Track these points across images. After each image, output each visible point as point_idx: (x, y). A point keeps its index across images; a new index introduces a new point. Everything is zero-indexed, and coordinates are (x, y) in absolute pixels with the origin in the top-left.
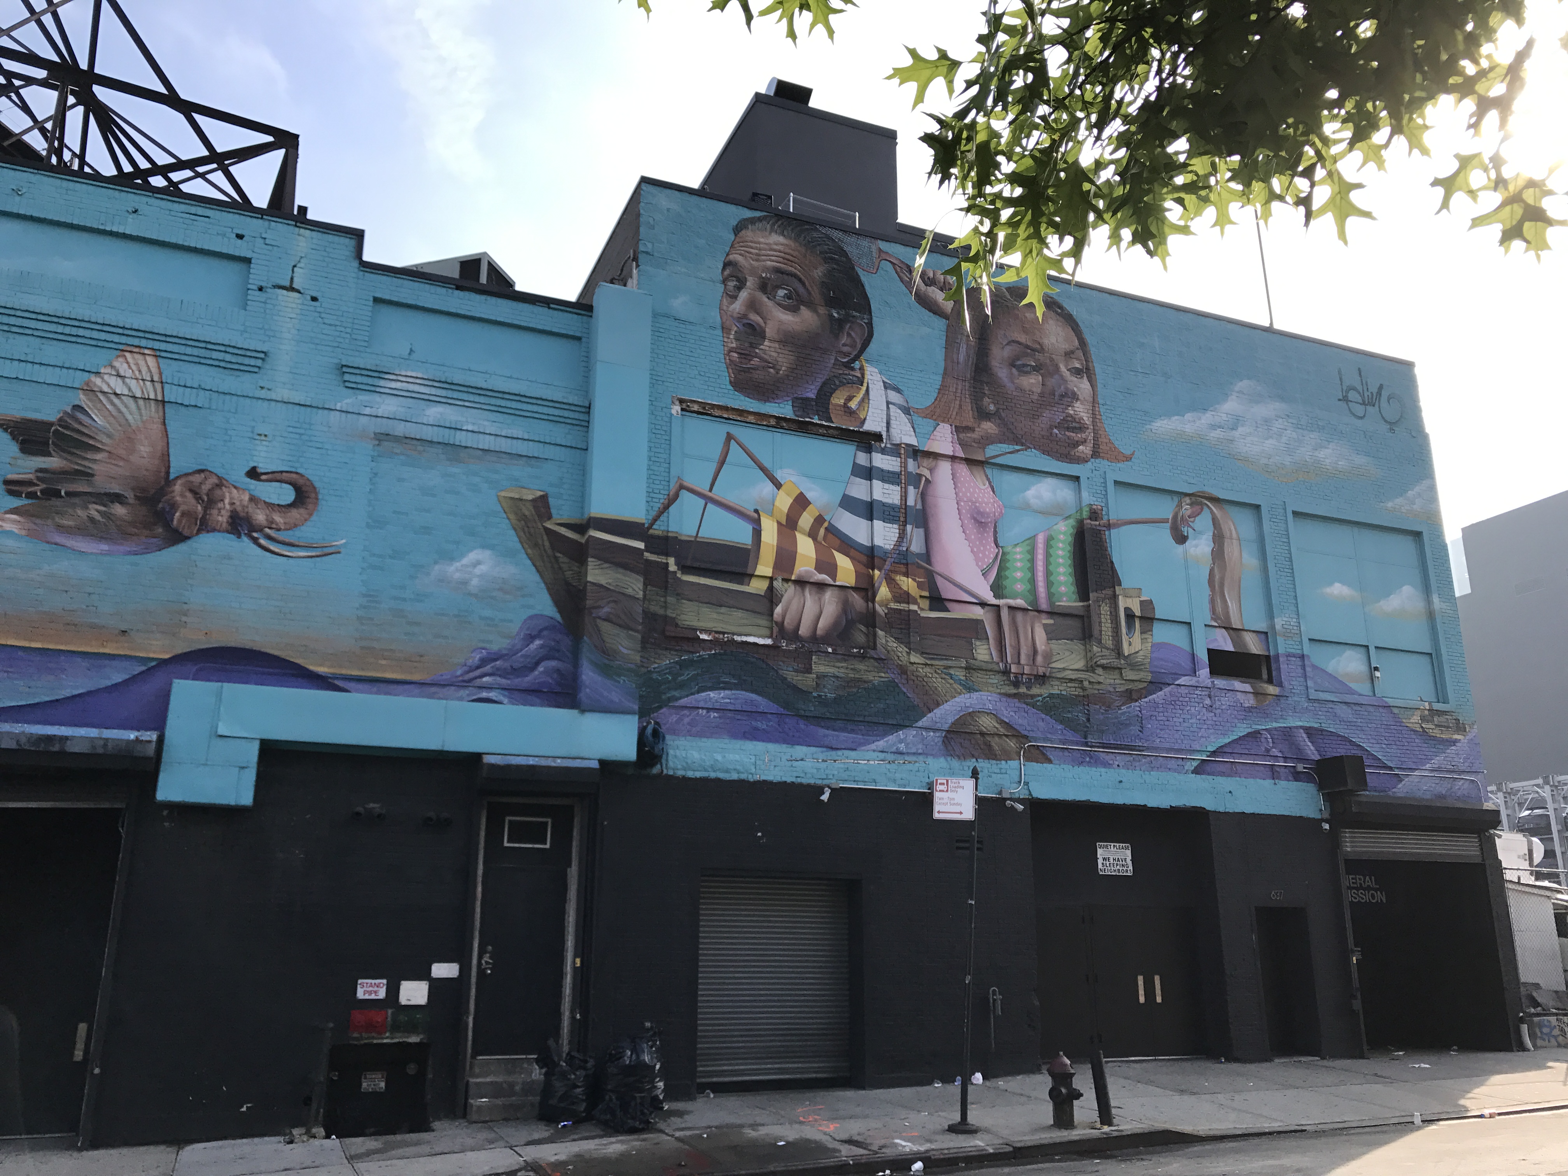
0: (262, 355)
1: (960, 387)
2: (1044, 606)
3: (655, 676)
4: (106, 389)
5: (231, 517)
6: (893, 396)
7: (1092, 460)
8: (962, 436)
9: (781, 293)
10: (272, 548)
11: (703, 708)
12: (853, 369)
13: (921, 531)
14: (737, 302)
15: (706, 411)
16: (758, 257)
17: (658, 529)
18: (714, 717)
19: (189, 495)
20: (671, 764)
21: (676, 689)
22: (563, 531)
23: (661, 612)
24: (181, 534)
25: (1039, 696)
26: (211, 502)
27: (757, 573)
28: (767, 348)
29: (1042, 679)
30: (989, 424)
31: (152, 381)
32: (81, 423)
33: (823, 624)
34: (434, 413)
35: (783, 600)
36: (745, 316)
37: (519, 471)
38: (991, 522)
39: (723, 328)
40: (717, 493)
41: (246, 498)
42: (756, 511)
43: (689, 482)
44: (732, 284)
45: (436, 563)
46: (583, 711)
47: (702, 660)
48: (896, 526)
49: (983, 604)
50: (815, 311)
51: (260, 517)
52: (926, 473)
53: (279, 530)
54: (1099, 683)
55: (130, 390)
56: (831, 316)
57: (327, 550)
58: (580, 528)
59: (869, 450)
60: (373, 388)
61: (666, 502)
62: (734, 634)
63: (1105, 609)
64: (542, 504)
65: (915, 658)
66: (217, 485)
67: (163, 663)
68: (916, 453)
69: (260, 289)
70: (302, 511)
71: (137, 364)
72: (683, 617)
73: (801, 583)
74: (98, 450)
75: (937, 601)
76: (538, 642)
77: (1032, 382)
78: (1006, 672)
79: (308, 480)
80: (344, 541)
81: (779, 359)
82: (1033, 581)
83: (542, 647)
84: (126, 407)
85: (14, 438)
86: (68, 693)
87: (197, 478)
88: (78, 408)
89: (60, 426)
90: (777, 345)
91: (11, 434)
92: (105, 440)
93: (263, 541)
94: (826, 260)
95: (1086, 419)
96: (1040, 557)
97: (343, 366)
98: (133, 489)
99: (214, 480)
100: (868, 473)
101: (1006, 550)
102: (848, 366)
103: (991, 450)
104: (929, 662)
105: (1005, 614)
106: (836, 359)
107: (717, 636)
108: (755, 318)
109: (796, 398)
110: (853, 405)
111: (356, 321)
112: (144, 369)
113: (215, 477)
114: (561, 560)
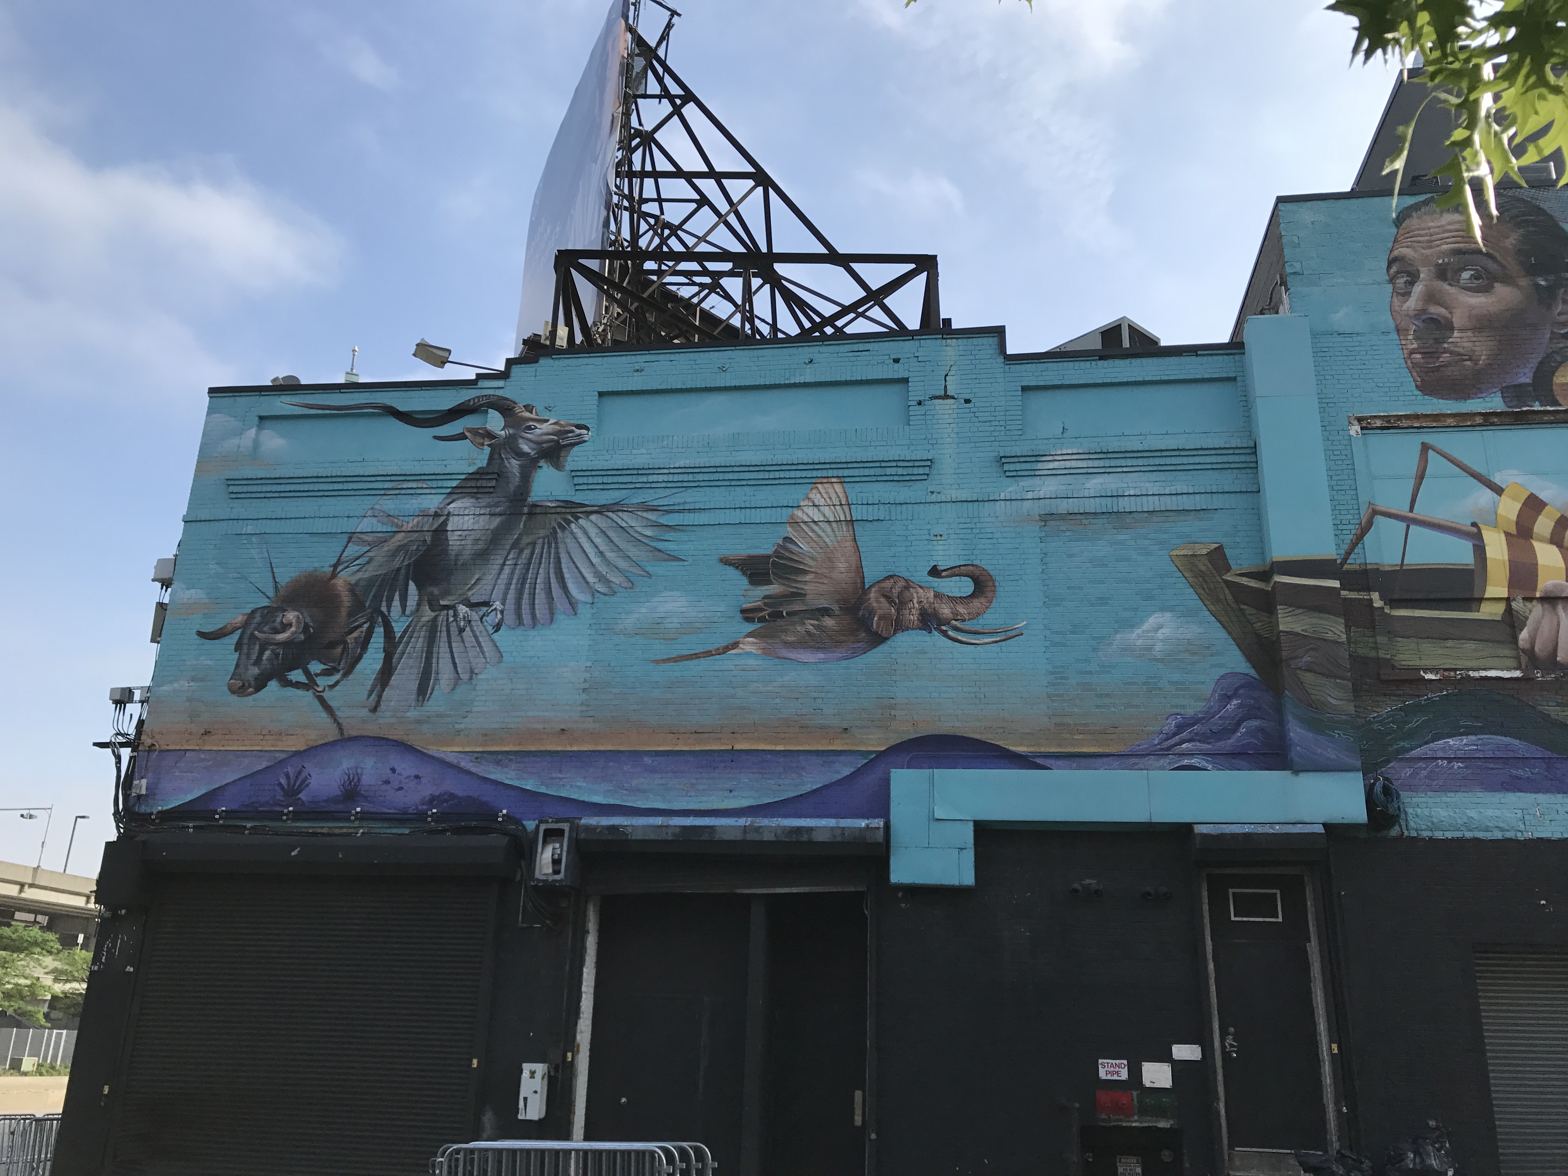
0: (929, 463)
3: (1375, 726)
4: (806, 519)
5: (920, 614)
10: (960, 638)
11: (1442, 759)
14: (1411, 299)
15: (1391, 424)
16: (1430, 244)
17: (1354, 562)
18: (1459, 767)
19: (882, 600)
20: (1412, 824)
21: (1403, 739)
22: (1244, 581)
23: (1373, 654)
24: (880, 635)
26: (901, 603)
27: (1487, 596)
28: (1458, 340)
31: (841, 505)
32: (791, 552)
34: (1094, 484)
35: (1528, 622)
36: (1424, 311)
37: (1188, 527)
39: (1398, 330)
40: (1420, 511)
41: (931, 594)
42: (1474, 525)
43: (1382, 506)
44: (1401, 281)
45: (1116, 632)
46: (1296, 772)
47: (1432, 703)
50: (1516, 285)
51: (946, 611)
53: (964, 620)
55: (824, 516)
56: (1537, 286)
57: (1010, 634)
58: (1264, 576)
60: (1032, 473)
61: (1359, 532)
62: (1468, 670)
64: (1218, 557)
66: (905, 587)
67: (880, 754)
69: (920, 403)
70: (983, 600)
71: (827, 493)
72: (1400, 657)
73: (1550, 600)
74: (805, 572)
76: (1235, 702)
79: (984, 569)
80: (1025, 623)
81: (1475, 348)
83: (1240, 706)
84: (824, 531)
85: (744, 573)
86: (808, 788)
87: (888, 584)
88: (787, 539)
89: (776, 557)
90: (1470, 334)
91: (742, 570)
92: (811, 563)
93: (950, 633)
97: (1001, 457)
98: (838, 601)
99: (901, 583)
106: (1552, 333)
107: (1446, 674)
108: (1436, 310)
109: (1507, 387)
111: (1008, 413)
112: (834, 496)
113: (902, 580)
114: (1248, 612)
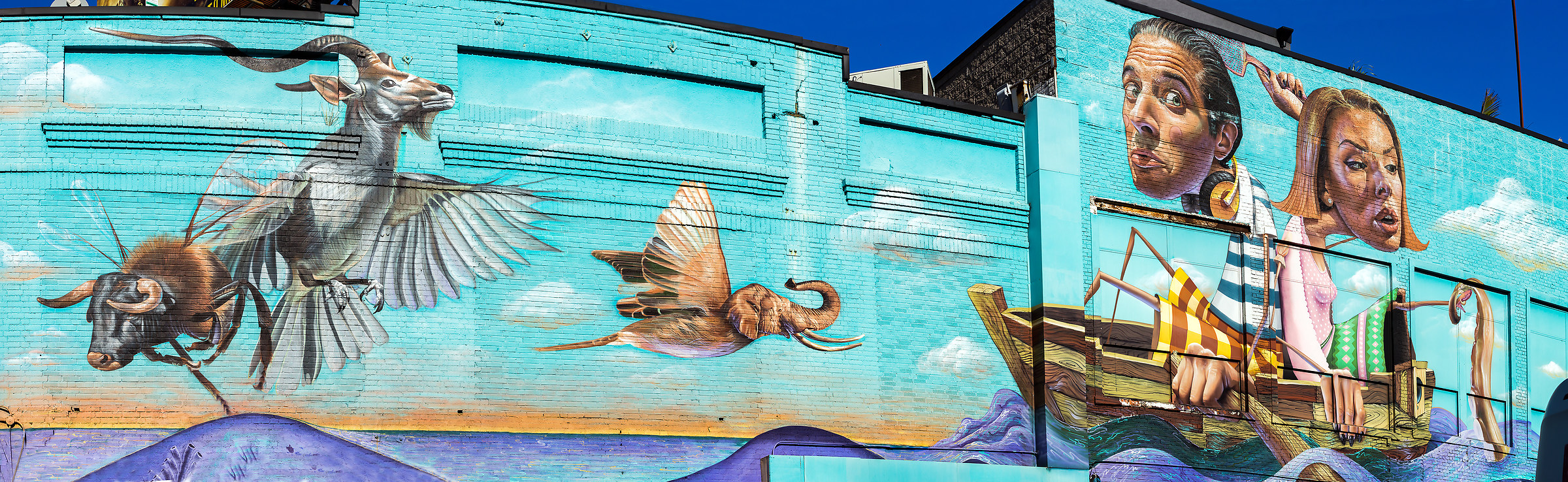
0: (783, 180)
1: (1307, 182)
2: (1363, 376)
4: (674, 221)
5: (780, 321)
6: (1258, 192)
7: (1400, 248)
8: (1309, 226)
9: (1171, 96)
10: (812, 344)
11: (1126, 463)
12: (1227, 167)
13: (1278, 310)
14: (1135, 106)
15: (1114, 208)
16: (1150, 62)
17: (1088, 313)
18: (1135, 471)
19: (747, 305)
21: (1105, 448)
22: (1017, 319)
24: (746, 337)
25: (1358, 450)
26: (764, 310)
28: (1161, 150)
29: (1360, 437)
30: (1328, 215)
31: (707, 211)
32: (662, 253)
33: (1208, 392)
35: (1178, 371)
36: (1142, 120)
37: (981, 268)
38: (1328, 303)
39: (1126, 132)
41: (788, 305)
42: (1157, 296)
44: (1131, 88)
45: (930, 350)
46: (1050, 469)
47: (1123, 423)
48: (1261, 307)
49: (1321, 373)
50: (1198, 113)
51: (801, 320)
52: (1281, 259)
53: (815, 330)
54: (1398, 440)
55: (692, 220)
56: (1209, 118)
57: (851, 344)
58: (1034, 317)
59: (1241, 240)
60: (868, 204)
62: (1145, 401)
63: (1404, 378)
64: (999, 296)
65: (1276, 419)
66: (766, 296)
68: (1275, 241)
69: (774, 117)
70: (829, 313)
71: (693, 198)
72: (1109, 387)
73: (1191, 356)
74: (676, 273)
75: (1289, 372)
77: (1359, 178)
78: (1337, 431)
79: (831, 286)
80: (862, 335)
81: (1171, 160)
82: (1355, 354)
84: (691, 236)
87: (751, 291)
88: (657, 240)
89: (647, 256)
90: (1169, 146)
91: (615, 266)
92: (681, 265)
93: (804, 339)
94: (1206, 64)
95: (1397, 213)
96: (1361, 333)
97: (845, 185)
98: (707, 303)
99: (763, 292)
100: (1241, 261)
101: (1338, 327)
102: (1223, 164)
103: (1331, 239)
104: (1285, 423)
105: (1336, 381)
106: (1215, 158)
107: (1133, 402)
108: (1150, 121)
109: (1185, 195)
110: (1228, 200)
111: (849, 142)
112: (700, 202)
113: (763, 289)
114: (1016, 343)
